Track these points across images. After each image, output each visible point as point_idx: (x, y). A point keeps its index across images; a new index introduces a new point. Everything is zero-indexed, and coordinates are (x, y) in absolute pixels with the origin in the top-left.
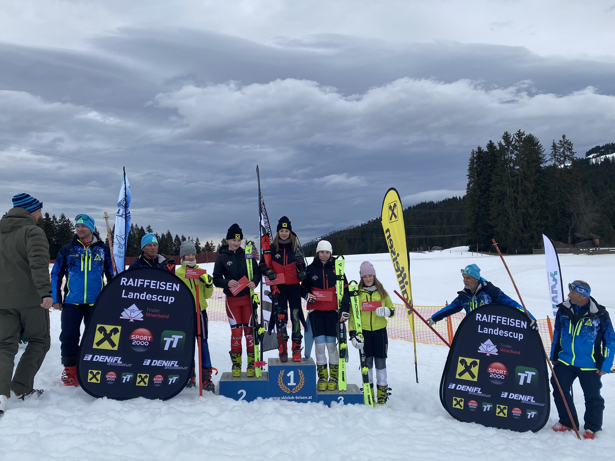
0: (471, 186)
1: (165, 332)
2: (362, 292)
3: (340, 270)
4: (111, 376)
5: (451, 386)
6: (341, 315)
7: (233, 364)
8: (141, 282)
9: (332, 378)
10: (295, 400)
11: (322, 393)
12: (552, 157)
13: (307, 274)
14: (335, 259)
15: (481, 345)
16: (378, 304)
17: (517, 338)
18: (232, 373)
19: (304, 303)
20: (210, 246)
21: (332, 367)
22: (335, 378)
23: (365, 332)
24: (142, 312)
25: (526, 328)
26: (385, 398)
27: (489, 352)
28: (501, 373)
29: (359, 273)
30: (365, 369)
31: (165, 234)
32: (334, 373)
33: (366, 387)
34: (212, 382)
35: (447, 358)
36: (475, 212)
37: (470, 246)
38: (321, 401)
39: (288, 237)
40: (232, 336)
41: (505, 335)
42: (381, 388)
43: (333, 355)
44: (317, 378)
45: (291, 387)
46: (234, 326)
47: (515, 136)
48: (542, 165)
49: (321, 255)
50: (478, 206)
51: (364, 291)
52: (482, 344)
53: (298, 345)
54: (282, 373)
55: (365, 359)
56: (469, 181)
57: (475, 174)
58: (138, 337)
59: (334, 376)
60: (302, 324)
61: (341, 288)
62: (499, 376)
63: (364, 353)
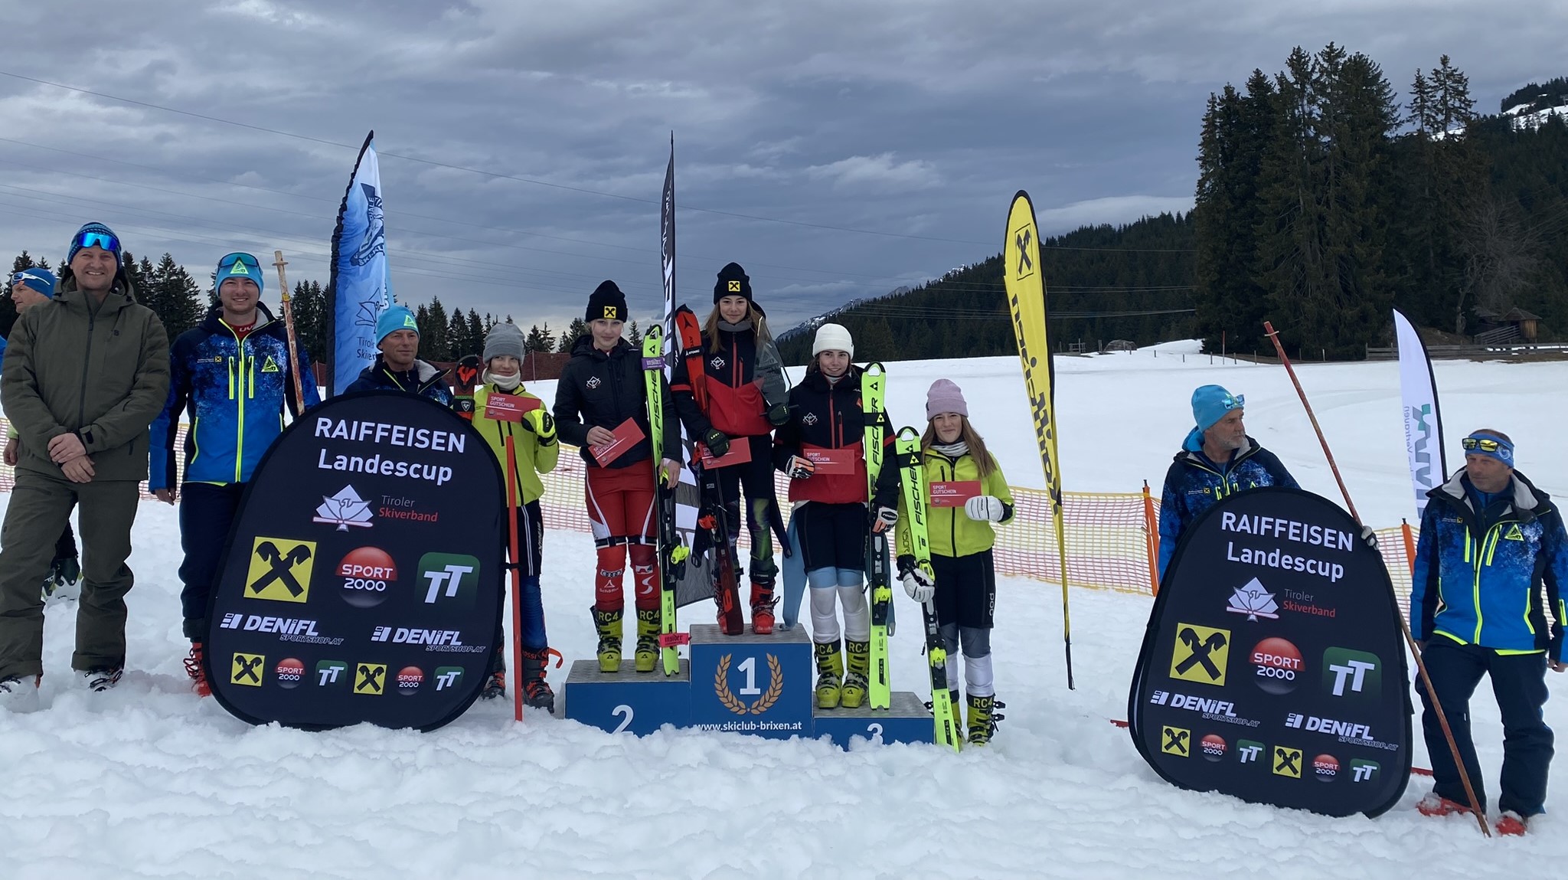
0: (1207, 185)
1: (427, 558)
2: (930, 458)
3: (874, 401)
4: (291, 669)
5: (1158, 697)
6: (876, 516)
7: (601, 639)
8: (367, 428)
9: (852, 677)
10: (759, 732)
11: (828, 714)
12: (1413, 111)
13: (792, 411)
14: (860, 371)
15: (1234, 593)
16: (971, 489)
17: (1328, 575)
18: (598, 662)
19: (782, 481)
20: (542, 336)
21: (853, 648)
22: (860, 676)
23: (936, 560)
24: (368, 506)
25: (1350, 549)
26: (988, 727)
27: (1256, 611)
28: (1286, 664)
29: (925, 409)
30: (939, 654)
31: (427, 307)
32: (857, 663)
33: (940, 700)
34: (547, 685)
35: (1148, 626)
36: (1218, 252)
37: (1204, 340)
38: (824, 734)
39: (743, 315)
40: (599, 568)
41: (1296, 568)
42: (978, 704)
43: (854, 617)
44: (816, 677)
45: (749, 699)
46: (603, 542)
47: (1320, 59)
48: (1387, 134)
49: (825, 361)
50: (1226, 237)
51: (934, 454)
52: (1237, 591)
53: (766, 592)
54: (725, 661)
55: (937, 629)
56: (1202, 174)
57: (1218, 156)
58: (358, 569)
59: (859, 671)
60: (778, 537)
61: (875, 445)
62: (1280, 674)
63: (934, 612)
